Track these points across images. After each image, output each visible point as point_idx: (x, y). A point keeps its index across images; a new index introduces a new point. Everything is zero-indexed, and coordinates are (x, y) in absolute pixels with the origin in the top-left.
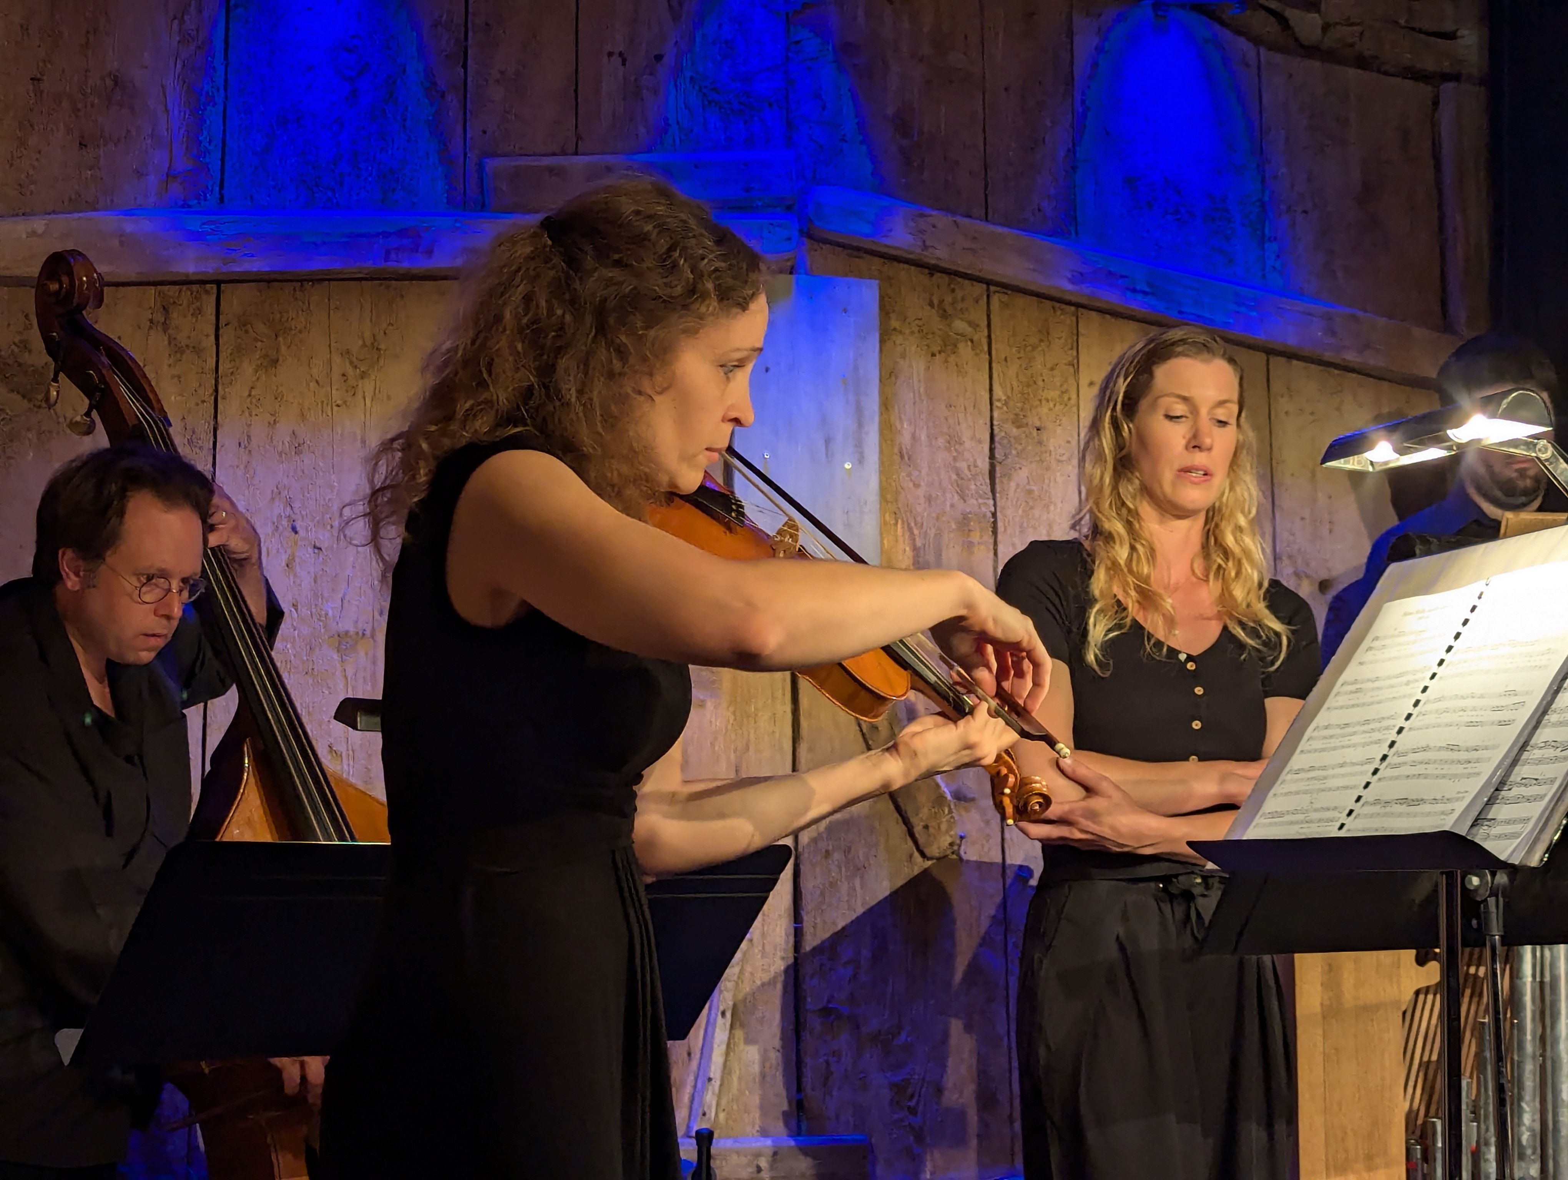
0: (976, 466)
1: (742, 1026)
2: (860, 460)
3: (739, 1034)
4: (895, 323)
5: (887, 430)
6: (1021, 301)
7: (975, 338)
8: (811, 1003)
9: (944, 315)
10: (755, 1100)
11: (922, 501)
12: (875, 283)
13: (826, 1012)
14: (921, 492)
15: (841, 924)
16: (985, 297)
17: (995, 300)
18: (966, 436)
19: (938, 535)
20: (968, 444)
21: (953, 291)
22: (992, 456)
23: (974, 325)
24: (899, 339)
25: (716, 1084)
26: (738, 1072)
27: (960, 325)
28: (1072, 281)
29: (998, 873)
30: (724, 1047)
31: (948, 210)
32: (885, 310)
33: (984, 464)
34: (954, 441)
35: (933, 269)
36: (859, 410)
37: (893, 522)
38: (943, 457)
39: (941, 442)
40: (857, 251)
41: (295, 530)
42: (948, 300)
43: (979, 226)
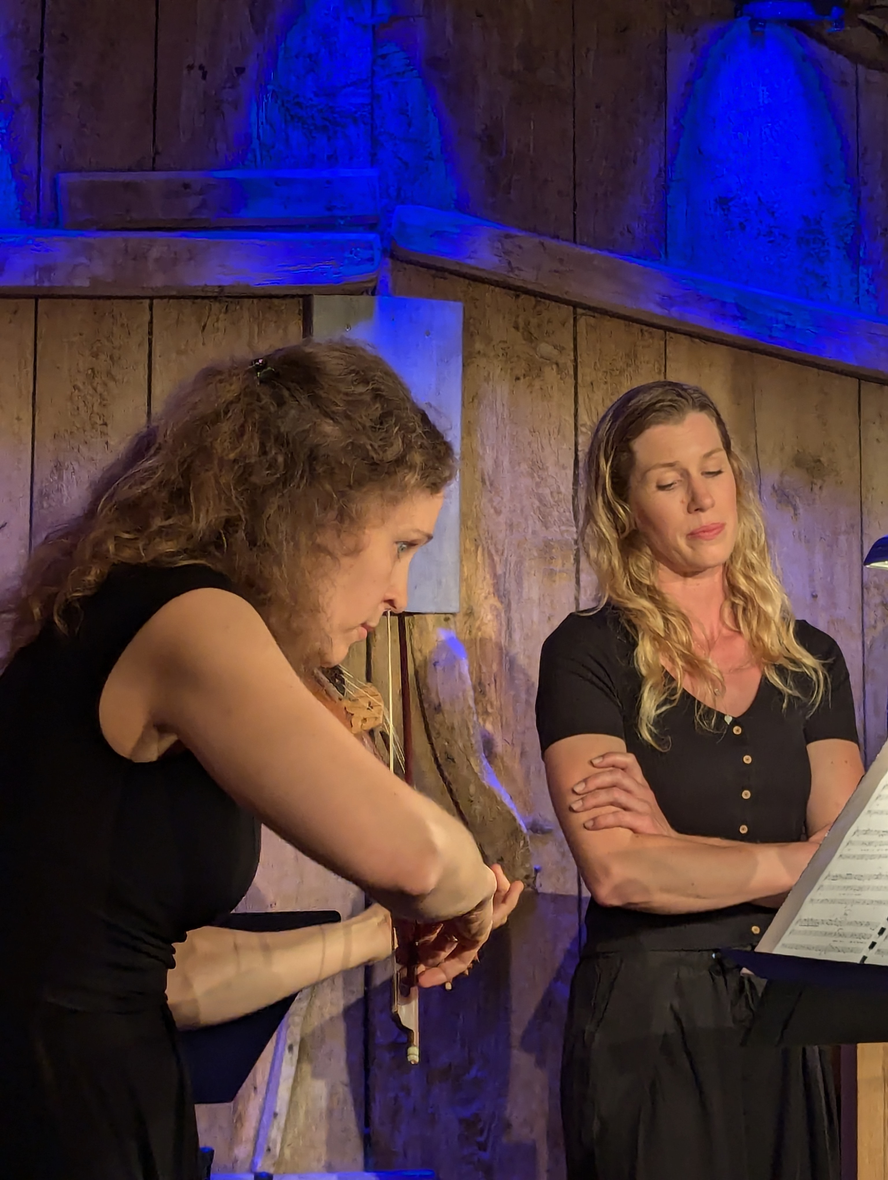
0: (559, 493)
1: (310, 1061)
3: (306, 1068)
4: (478, 346)
6: (609, 324)
7: (561, 361)
8: (380, 1037)
9: (530, 338)
10: (321, 1135)
11: (503, 527)
12: (459, 306)
13: (396, 1046)
14: (502, 519)
16: (572, 321)
17: (582, 322)
18: (550, 463)
20: (552, 470)
21: (539, 313)
23: (561, 350)
24: (482, 362)
25: (281, 1120)
26: (304, 1108)
27: (545, 348)
28: (661, 305)
29: (573, 906)
30: (291, 1081)
31: (534, 231)
32: (469, 333)
34: (537, 467)
35: (518, 291)
37: (473, 548)
38: (526, 482)
39: (524, 467)
40: (441, 271)
42: (534, 321)
43: (566, 247)
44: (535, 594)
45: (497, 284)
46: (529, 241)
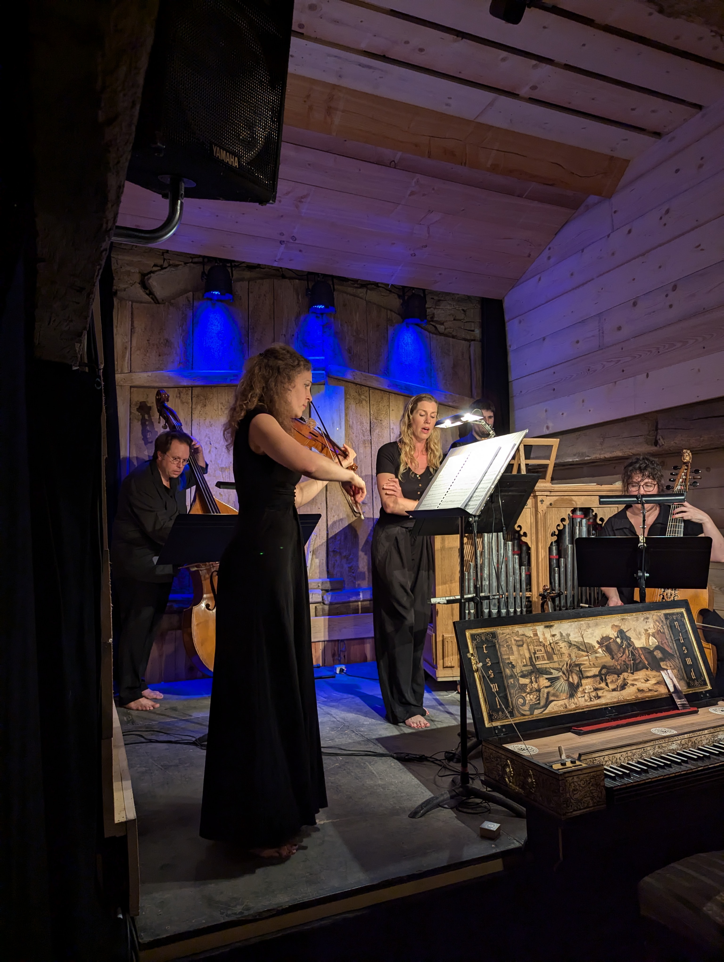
2: (340, 428)
4: (348, 397)
5: (347, 421)
6: (377, 391)
7: (366, 400)
8: (330, 549)
9: (359, 395)
12: (344, 388)
13: (334, 551)
14: (354, 435)
15: (337, 532)
16: (368, 390)
17: (371, 391)
18: (364, 422)
19: (358, 445)
20: (365, 424)
21: (361, 389)
22: (370, 427)
23: (366, 397)
24: (349, 400)
26: (314, 565)
27: (363, 397)
28: (388, 387)
29: (372, 520)
31: (360, 371)
32: (346, 394)
33: (368, 428)
34: (362, 423)
35: (356, 384)
36: (340, 416)
38: (359, 427)
39: (359, 423)
40: (340, 380)
41: (211, 444)
42: (360, 391)
43: (367, 374)
44: (362, 452)
45: (351, 382)
46: (358, 373)
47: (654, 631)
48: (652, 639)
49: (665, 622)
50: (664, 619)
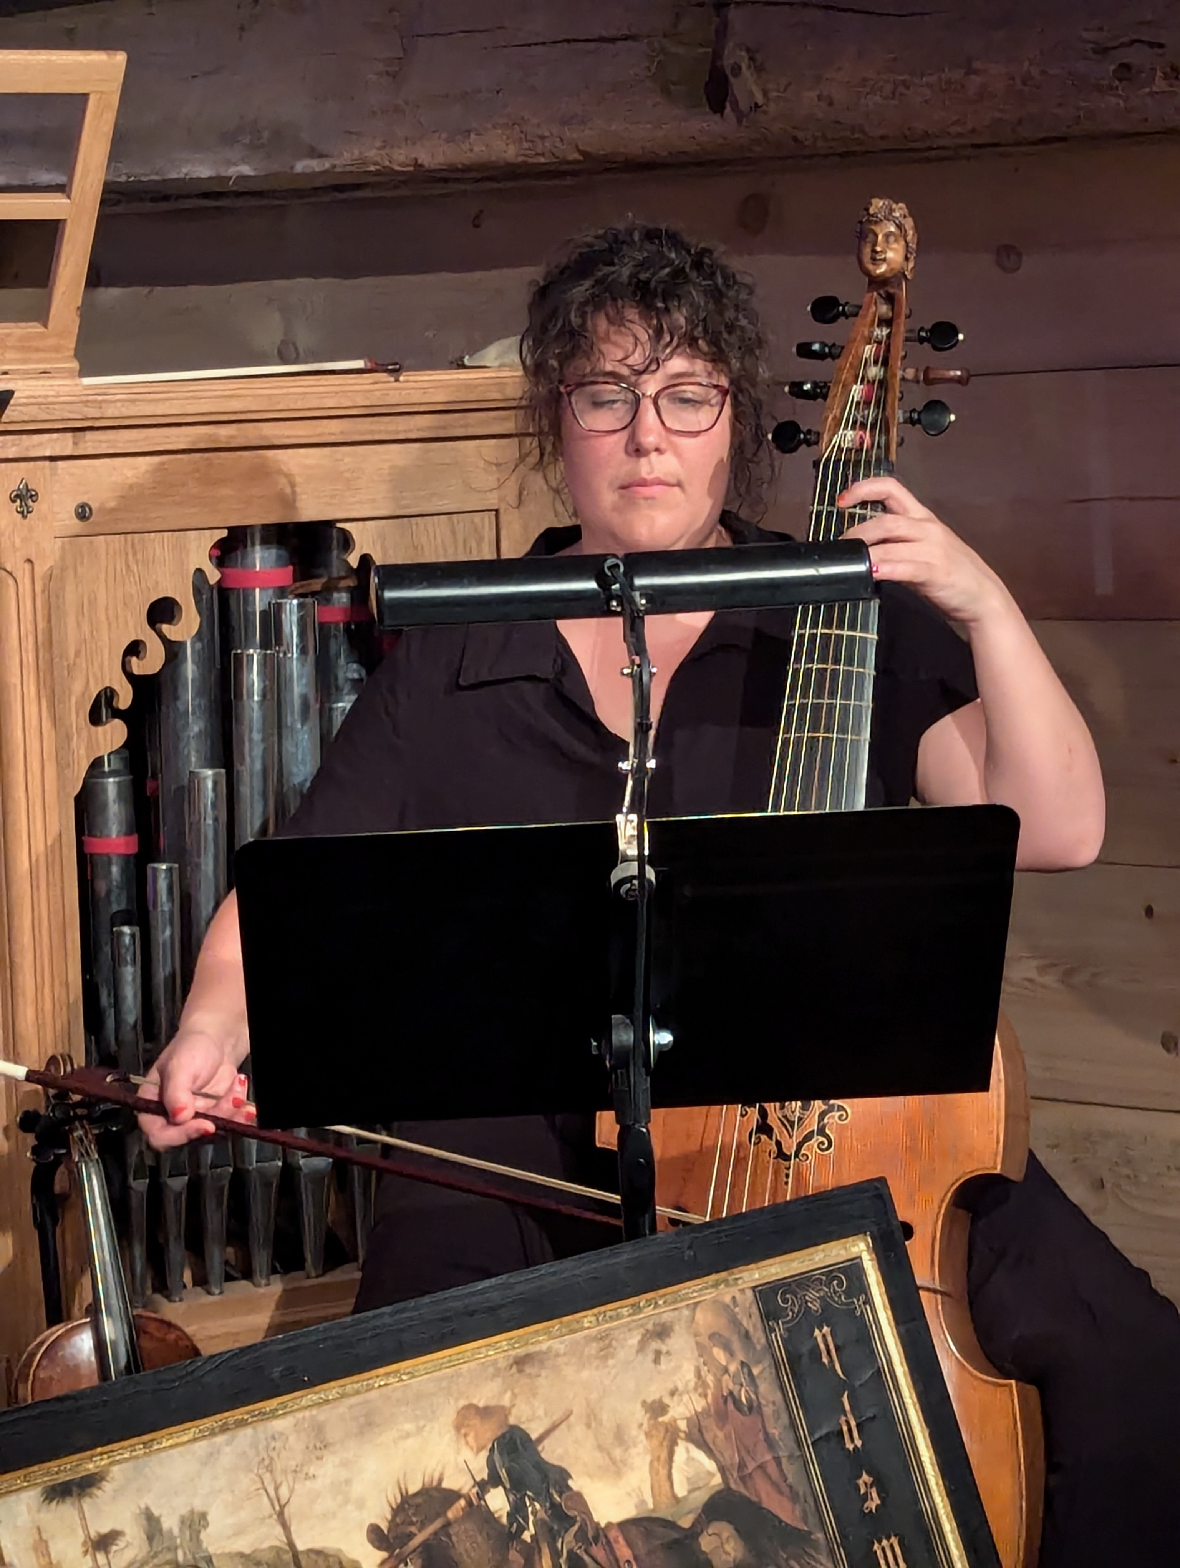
47: (700, 1404)
48: (690, 1459)
49: (759, 1337)
50: (752, 1323)
